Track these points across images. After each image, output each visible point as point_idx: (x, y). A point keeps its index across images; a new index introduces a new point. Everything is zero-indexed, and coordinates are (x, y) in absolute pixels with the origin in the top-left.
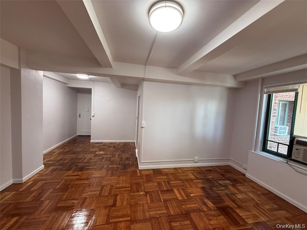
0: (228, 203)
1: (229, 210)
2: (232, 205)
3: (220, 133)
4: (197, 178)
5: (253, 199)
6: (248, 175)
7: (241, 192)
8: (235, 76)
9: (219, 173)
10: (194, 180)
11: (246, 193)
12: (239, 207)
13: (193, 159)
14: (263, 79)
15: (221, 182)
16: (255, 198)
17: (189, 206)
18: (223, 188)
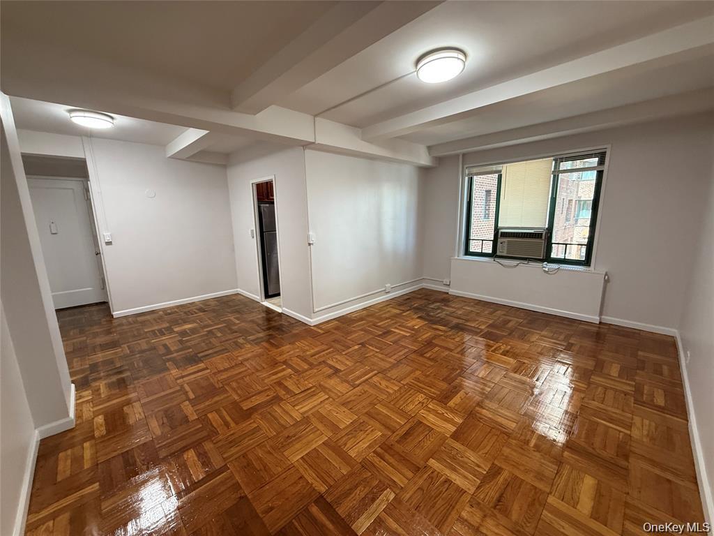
0: (455, 321)
1: (460, 325)
2: (461, 321)
3: (412, 239)
4: (404, 311)
5: (472, 311)
6: (453, 291)
7: (458, 309)
8: (429, 148)
9: (420, 298)
10: (401, 313)
11: (462, 308)
12: (467, 321)
13: (384, 289)
14: (464, 155)
15: (432, 306)
16: (472, 309)
17: (424, 337)
18: (439, 311)
